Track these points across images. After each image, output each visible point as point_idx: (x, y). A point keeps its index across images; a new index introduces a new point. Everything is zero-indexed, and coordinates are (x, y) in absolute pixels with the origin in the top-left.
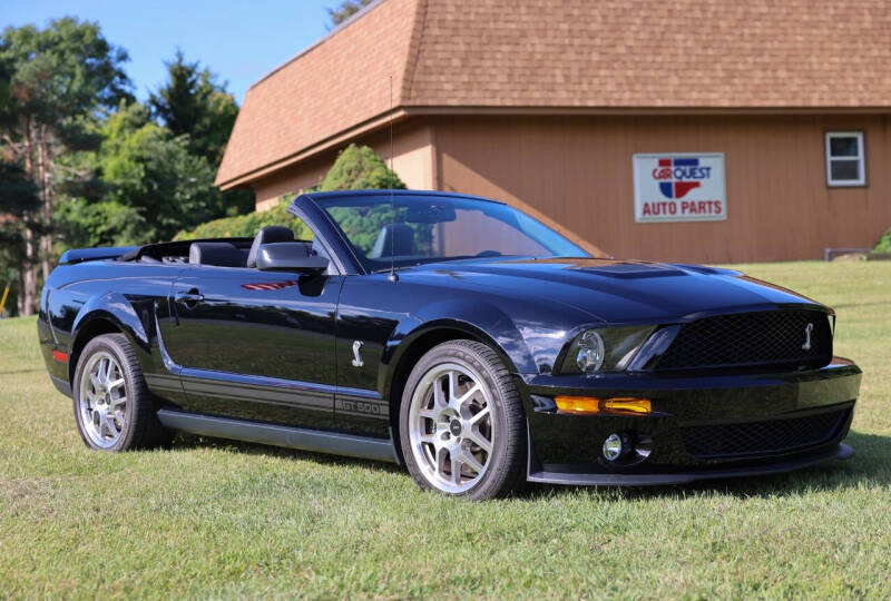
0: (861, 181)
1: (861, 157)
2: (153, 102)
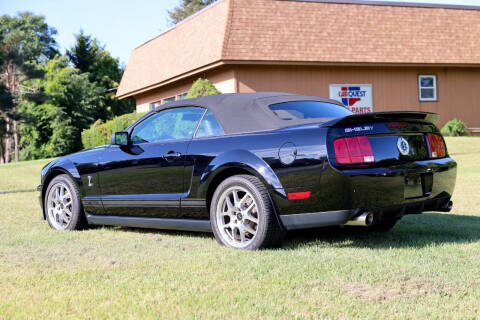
0: (435, 99)
1: (434, 87)
2: (68, 54)
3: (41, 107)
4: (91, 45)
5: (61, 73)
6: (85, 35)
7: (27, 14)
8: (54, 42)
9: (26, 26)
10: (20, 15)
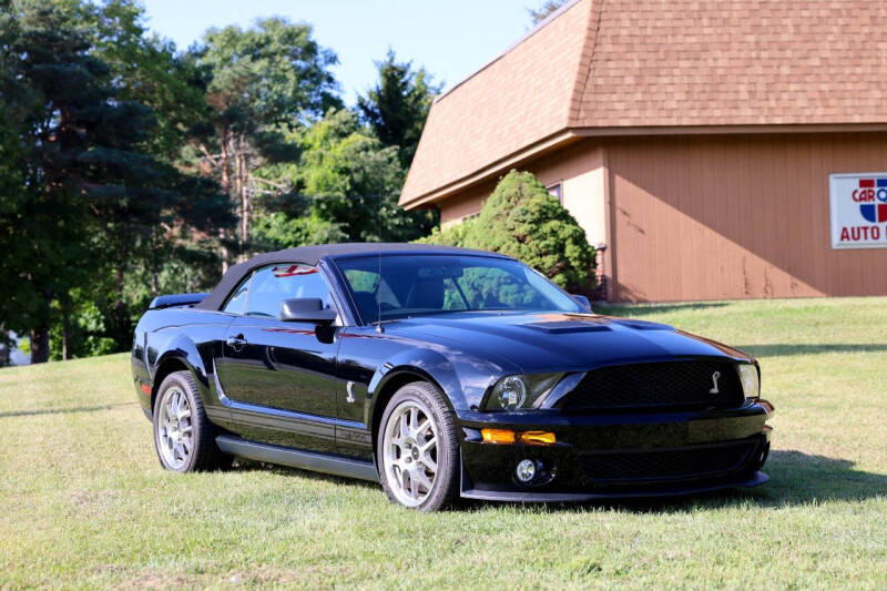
2: (362, 105)
3: (298, 222)
4: (413, 83)
5: (340, 149)
6: (398, 62)
7: (275, 22)
8: (330, 80)
9: (272, 48)
10: (262, 24)
